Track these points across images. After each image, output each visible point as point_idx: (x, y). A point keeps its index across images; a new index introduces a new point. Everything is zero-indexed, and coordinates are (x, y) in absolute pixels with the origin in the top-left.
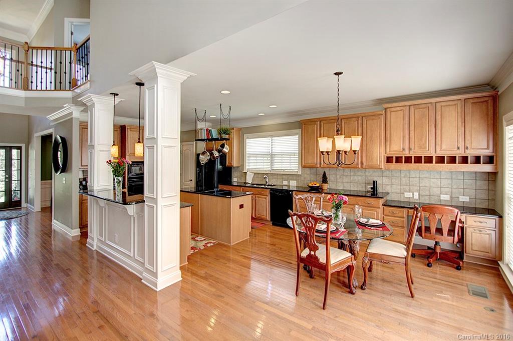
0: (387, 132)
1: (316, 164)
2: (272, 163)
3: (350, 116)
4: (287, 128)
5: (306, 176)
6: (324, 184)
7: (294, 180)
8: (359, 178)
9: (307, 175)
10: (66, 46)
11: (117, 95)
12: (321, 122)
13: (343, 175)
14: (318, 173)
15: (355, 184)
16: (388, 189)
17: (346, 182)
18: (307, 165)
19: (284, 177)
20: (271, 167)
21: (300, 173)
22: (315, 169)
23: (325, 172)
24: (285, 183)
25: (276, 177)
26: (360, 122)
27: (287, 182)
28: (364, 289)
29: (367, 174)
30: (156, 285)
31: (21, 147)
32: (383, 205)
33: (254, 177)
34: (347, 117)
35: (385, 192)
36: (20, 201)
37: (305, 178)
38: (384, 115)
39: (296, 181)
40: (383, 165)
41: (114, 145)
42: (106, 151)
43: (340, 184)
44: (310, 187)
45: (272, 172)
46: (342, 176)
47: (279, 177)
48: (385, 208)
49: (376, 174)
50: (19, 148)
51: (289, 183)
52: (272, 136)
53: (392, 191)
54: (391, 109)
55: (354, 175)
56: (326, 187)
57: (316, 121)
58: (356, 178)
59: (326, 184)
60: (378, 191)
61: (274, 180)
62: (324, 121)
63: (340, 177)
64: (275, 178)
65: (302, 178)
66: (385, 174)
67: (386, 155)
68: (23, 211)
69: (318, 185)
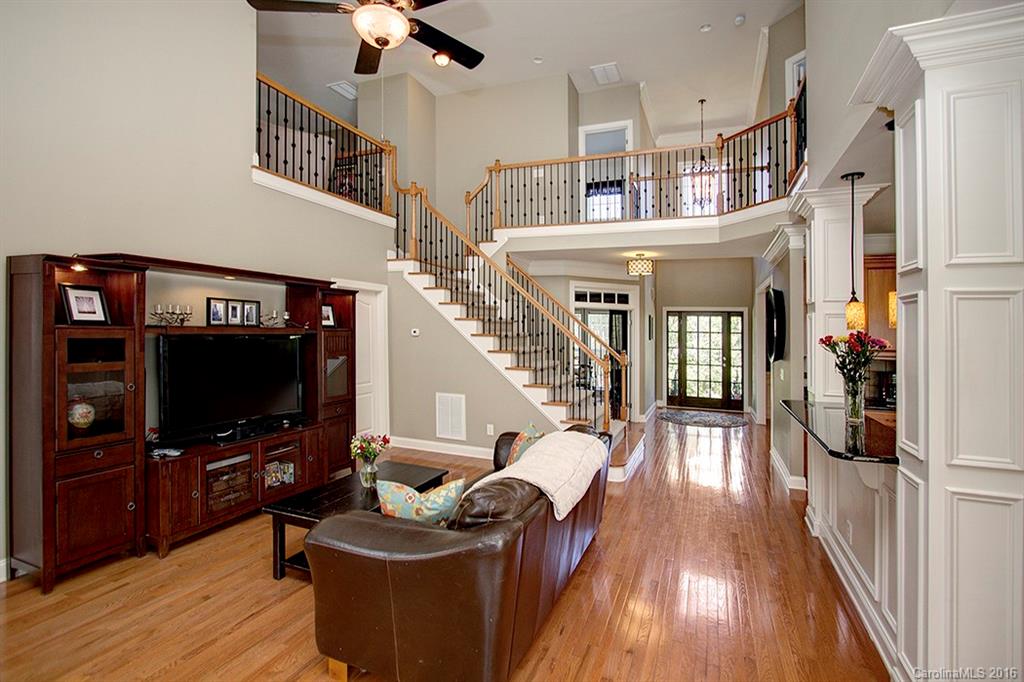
11: (861, 175)
31: (743, 312)
36: (742, 401)
41: (854, 299)
42: (837, 315)
50: (741, 314)
68: (746, 418)
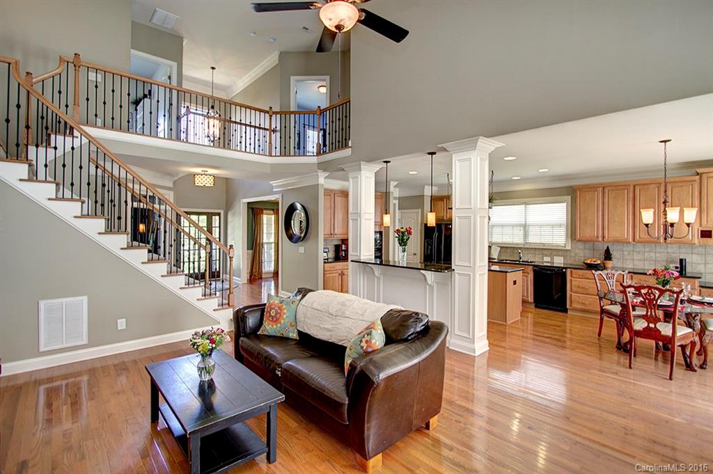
0: (703, 201)
1: (597, 237)
2: (526, 235)
3: (648, 182)
4: (549, 193)
5: (577, 251)
6: (606, 262)
7: (559, 256)
8: (658, 255)
9: (579, 249)
10: (292, 110)
12: (604, 188)
13: (633, 251)
14: (596, 249)
15: (651, 262)
16: (701, 268)
17: (637, 260)
18: (583, 239)
19: (545, 252)
20: (525, 240)
21: (568, 247)
22: (592, 243)
23: (608, 247)
24: (547, 259)
25: (533, 252)
26: (662, 189)
27: (549, 258)
28: (705, 368)
29: (669, 250)
30: (474, 351)
31: (220, 213)
32: (700, 286)
33: (500, 251)
34: (643, 183)
35: (695, 271)
37: (576, 254)
38: (698, 181)
39: (562, 258)
40: (697, 240)
43: (629, 262)
44: (586, 264)
45: (526, 246)
46: (632, 253)
47: (537, 253)
48: (702, 289)
49: (683, 250)
51: (552, 259)
52: (526, 204)
53: (707, 271)
54: (709, 174)
55: (649, 252)
56: (609, 264)
57: (597, 187)
58: (652, 254)
59: (610, 262)
60: (687, 271)
61: (530, 255)
62: (609, 188)
63: (629, 254)
64: (532, 254)
65: (572, 254)
66: (696, 251)
67: (701, 229)
69: (599, 262)
